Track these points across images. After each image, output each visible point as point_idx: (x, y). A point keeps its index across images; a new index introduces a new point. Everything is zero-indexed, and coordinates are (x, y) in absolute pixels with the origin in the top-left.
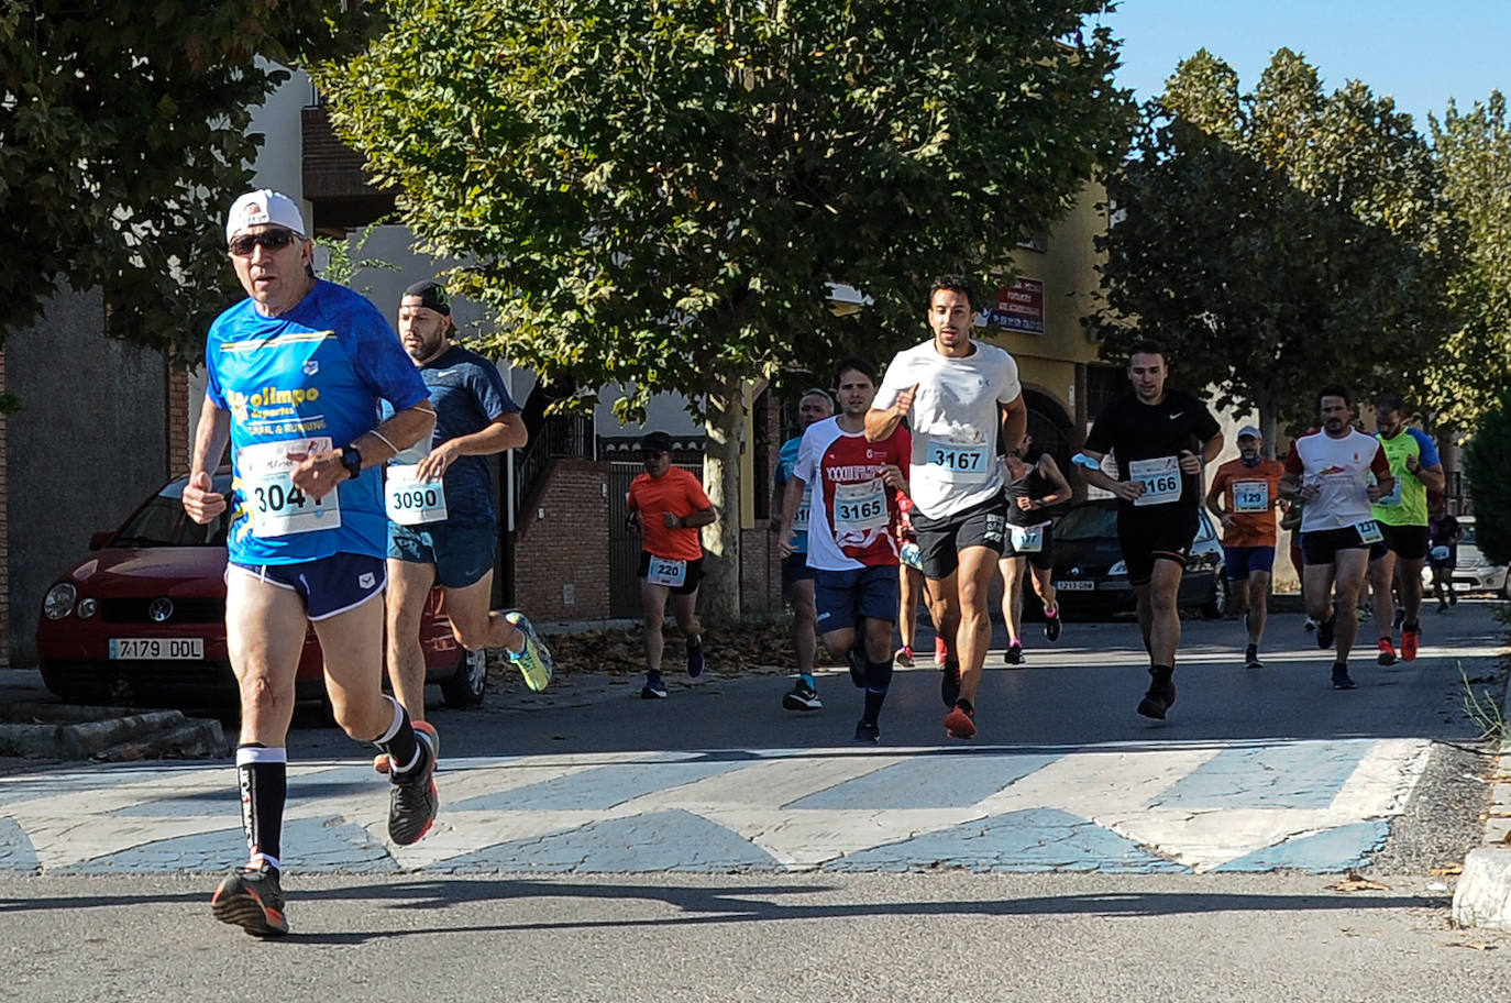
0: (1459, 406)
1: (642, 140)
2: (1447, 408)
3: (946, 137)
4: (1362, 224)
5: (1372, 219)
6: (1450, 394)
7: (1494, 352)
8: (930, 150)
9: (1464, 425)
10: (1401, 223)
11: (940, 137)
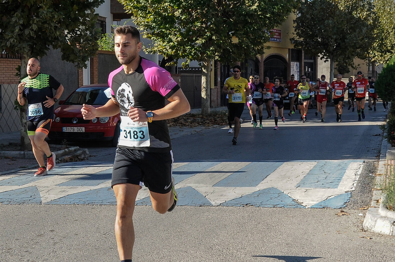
0: (377, 57)
1: (188, 4)
2: (374, 57)
3: (258, 4)
4: (355, 17)
5: (357, 16)
6: (375, 54)
7: (385, 44)
8: (254, 7)
9: (378, 61)
10: (364, 17)
11: (257, 4)
